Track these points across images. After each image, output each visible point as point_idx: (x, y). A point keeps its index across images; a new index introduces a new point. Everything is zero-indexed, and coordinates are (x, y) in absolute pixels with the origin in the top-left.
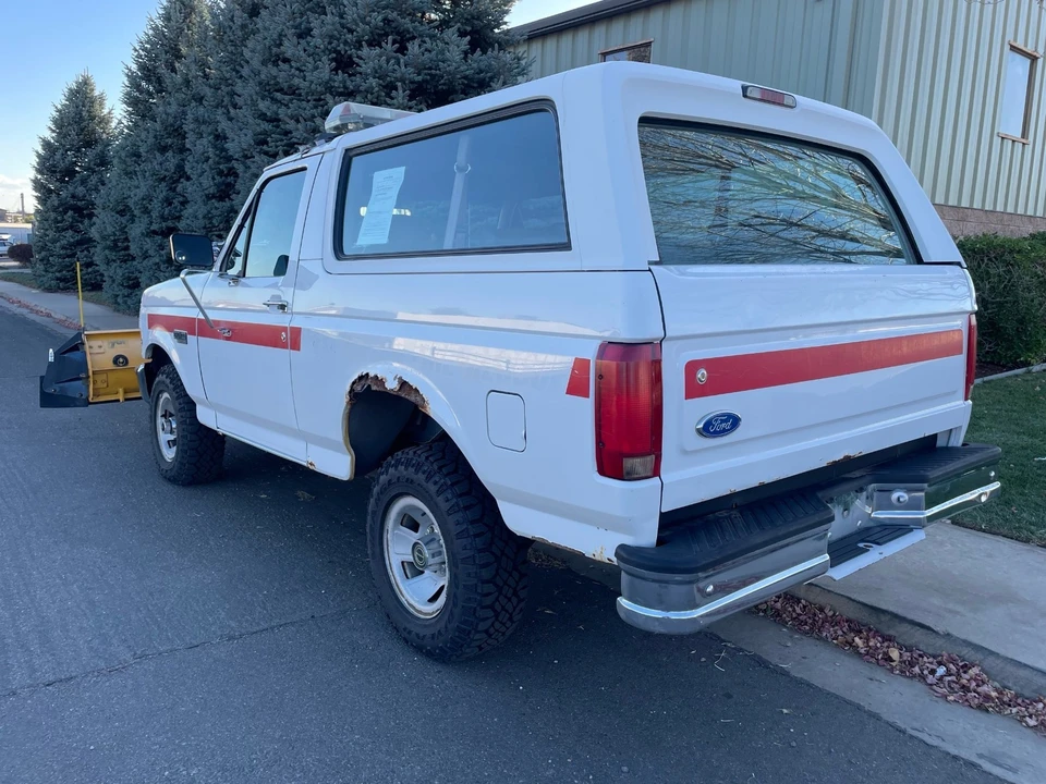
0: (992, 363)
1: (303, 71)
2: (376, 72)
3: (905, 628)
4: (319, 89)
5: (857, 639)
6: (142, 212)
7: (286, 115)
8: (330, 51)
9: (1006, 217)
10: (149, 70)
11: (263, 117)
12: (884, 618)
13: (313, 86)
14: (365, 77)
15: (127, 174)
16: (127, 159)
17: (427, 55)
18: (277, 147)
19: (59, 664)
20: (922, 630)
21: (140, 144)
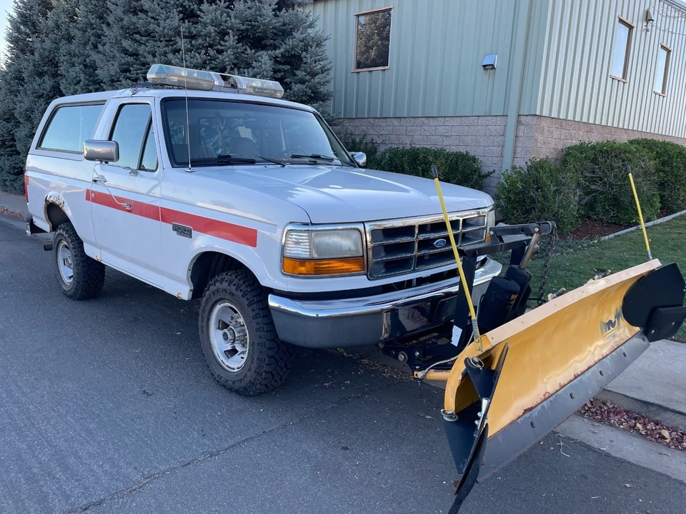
0: (615, 223)
1: (157, 20)
2: (213, 22)
3: (668, 415)
4: (170, 33)
5: (638, 425)
6: (26, 120)
7: (145, 51)
8: (177, 5)
9: (613, 130)
10: (26, 17)
11: (125, 52)
12: (652, 408)
13: (166, 31)
14: (205, 25)
15: (11, 92)
16: (12, 82)
17: (248, 11)
18: (137, 74)
19: (86, 489)
20: (681, 416)
21: (23, 70)
